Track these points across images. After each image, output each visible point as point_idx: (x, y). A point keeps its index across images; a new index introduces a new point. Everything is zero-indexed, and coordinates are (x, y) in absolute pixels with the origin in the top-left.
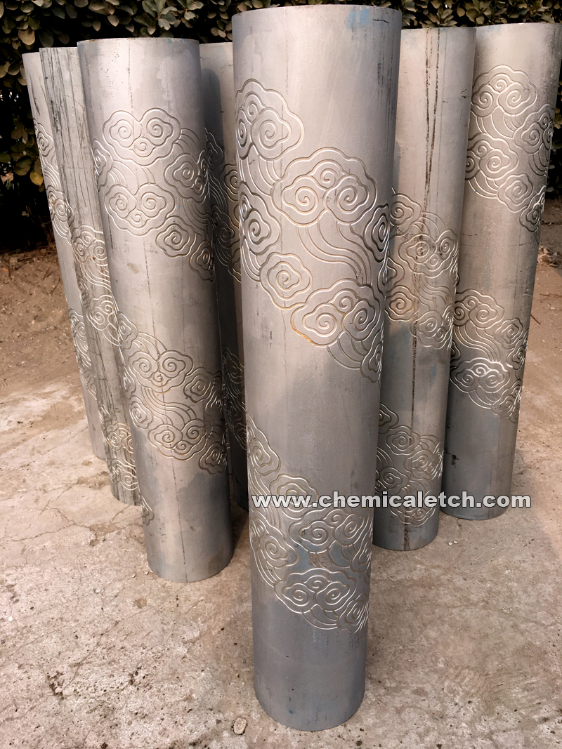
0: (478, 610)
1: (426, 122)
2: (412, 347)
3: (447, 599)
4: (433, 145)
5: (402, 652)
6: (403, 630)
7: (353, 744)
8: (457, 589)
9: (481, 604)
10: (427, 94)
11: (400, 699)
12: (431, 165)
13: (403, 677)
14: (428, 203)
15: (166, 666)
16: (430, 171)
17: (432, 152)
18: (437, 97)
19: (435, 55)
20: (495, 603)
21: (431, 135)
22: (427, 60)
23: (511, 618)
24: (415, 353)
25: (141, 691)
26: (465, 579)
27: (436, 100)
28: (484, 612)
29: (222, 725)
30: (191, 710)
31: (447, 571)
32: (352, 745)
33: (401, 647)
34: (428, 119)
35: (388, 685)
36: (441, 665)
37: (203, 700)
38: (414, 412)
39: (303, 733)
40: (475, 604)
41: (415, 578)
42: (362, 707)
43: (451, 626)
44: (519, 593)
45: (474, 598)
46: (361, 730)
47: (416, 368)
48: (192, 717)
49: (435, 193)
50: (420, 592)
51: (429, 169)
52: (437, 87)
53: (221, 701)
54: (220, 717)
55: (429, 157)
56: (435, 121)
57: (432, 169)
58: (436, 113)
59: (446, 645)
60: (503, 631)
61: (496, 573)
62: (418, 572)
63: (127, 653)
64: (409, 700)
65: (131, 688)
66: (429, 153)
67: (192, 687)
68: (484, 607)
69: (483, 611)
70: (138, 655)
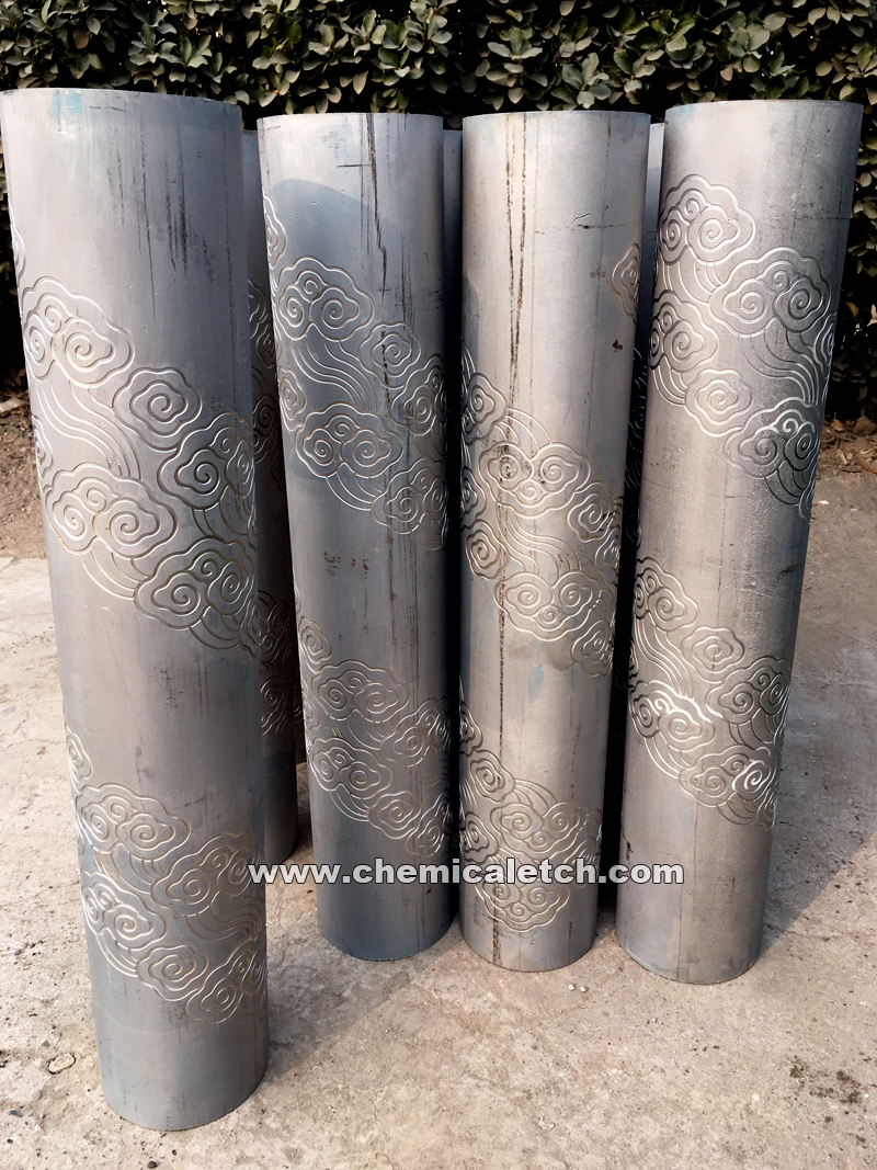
0: (505, 1099)
1: (509, 262)
2: (498, 625)
3: (477, 1061)
4: (520, 301)
5: (335, 1092)
6: (369, 1066)
7: (146, 1161)
8: (509, 1055)
9: (518, 1094)
10: (510, 218)
11: (261, 1147)
12: (518, 334)
13: (298, 1124)
14: (516, 395)
15: (67, 955)
16: (517, 342)
17: (519, 312)
18: (524, 224)
19: (519, 156)
20: (540, 1102)
21: (517, 284)
22: (508, 164)
23: (538, 1138)
24: (502, 637)
25: (16, 966)
26: (535, 1048)
27: (524, 228)
28: (509, 1107)
29: (45, 1051)
30: (35, 1015)
31: (522, 1021)
32: (143, 1162)
33: (340, 1086)
34: (511, 258)
35: (268, 1121)
36: (362, 1140)
37: (59, 1012)
38: (504, 735)
39: (111, 1112)
40: (508, 1089)
41: (466, 1008)
42: (207, 1127)
43: (440, 1099)
44: (596, 1111)
45: (517, 1080)
46: (174, 1152)
47: (505, 661)
48: (28, 1023)
49: (528, 380)
50: (452, 1030)
51: (515, 339)
52: (524, 208)
53: (75, 1024)
54: (54, 1040)
55: (515, 320)
56: (522, 262)
57: (520, 340)
58: (524, 249)
59: (402, 1120)
60: (504, 1148)
61: (595, 1064)
62: (479, 1002)
63: (50, 919)
64: (269, 1155)
65: (13, 959)
66: (515, 314)
67: (64, 992)
68: (517, 1102)
69: (508, 1104)
70: (55, 927)
